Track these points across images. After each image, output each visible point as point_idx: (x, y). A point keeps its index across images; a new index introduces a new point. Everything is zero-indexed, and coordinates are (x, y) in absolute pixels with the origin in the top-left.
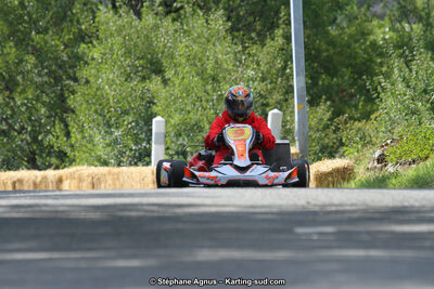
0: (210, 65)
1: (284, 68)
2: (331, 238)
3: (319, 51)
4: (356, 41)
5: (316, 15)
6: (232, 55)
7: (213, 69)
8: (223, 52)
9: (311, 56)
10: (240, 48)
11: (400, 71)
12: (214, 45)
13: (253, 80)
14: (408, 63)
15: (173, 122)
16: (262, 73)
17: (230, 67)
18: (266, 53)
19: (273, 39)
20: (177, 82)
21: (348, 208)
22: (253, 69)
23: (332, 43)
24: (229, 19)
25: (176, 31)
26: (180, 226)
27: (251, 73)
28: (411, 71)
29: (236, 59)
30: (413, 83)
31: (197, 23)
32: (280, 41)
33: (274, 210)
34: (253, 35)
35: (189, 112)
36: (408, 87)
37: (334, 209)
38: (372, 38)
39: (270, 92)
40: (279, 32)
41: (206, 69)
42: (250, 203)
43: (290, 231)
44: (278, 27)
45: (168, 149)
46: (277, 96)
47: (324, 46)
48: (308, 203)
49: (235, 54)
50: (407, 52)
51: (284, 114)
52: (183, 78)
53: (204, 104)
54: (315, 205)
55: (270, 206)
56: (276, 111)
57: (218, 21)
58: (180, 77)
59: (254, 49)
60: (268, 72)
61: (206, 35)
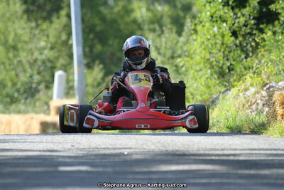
0: (11, 38)
3: (94, 26)
6: (28, 30)
7: (14, 40)
8: (21, 28)
10: (33, 24)
12: (14, 22)
13: (44, 48)
16: (51, 44)
17: (26, 38)
18: (54, 28)
19: (58, 18)
22: (44, 41)
23: (103, 19)
24: (25, 2)
27: (43, 44)
28: (161, 41)
29: (31, 33)
30: (162, 51)
32: (64, 20)
34: (44, 14)
36: (159, 54)
38: (133, 15)
40: (63, 13)
44: (62, 8)
46: (62, 61)
48: (73, 146)
49: (32, 28)
50: (158, 28)
51: (68, 76)
56: (60, 72)
57: (18, 7)
59: (44, 26)
60: (56, 43)
61: (8, 15)
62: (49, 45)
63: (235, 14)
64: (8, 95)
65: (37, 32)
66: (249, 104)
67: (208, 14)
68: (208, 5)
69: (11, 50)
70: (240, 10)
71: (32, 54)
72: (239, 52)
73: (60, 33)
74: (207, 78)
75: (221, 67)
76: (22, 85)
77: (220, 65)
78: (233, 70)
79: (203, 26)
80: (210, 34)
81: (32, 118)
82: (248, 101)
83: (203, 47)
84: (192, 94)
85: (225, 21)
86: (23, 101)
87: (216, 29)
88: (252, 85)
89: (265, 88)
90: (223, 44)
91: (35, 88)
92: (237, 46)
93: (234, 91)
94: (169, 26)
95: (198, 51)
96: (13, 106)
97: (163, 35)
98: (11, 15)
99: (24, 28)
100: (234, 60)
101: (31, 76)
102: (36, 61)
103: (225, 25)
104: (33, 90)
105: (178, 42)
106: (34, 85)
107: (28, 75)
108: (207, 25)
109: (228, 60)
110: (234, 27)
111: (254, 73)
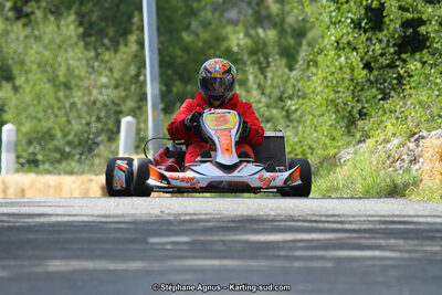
0: (61, 72)
1: (138, 75)
2: (186, 247)
3: (173, 58)
4: (211, 47)
5: (170, 20)
6: (84, 62)
7: (66, 75)
8: (75, 58)
9: (165, 63)
10: (92, 54)
11: (256, 77)
12: (66, 51)
13: (107, 87)
14: (262, 70)
15: (23, 130)
16: (116, 80)
17: (83, 74)
18: (119, 59)
19: (126, 45)
20: (28, 89)
21: (203, 217)
22: (107, 76)
23: (186, 49)
24: (81, 24)
25: (26, 37)
26: (31, 236)
27: (104, 80)
28: (265, 77)
29: (88, 66)
30: (268, 91)
31: (49, 29)
32: (134, 47)
33: (127, 219)
34: (106, 41)
35: (40, 120)
36: (263, 94)
37: (188, 217)
38: (225, 44)
39: (124, 99)
40: (133, 38)
41: (57, 76)
42: (102, 213)
43: (144, 241)
44: (131, 32)
45: (18, 157)
46: (131, 104)
47: (178, 53)
48: (162, 212)
49: (88, 60)
50: (262, 59)
51: (138, 123)
52: (34, 85)
53: (56, 111)
54: (169, 214)
55: (123, 216)
56: (129, 118)
57: (70, 27)
58: (31, 84)
59: (107, 56)
60: (122, 79)
61: (58, 41)
62: (113, 82)
63: (369, 39)
64: (57, 149)
65: (96, 64)
66: (391, 159)
67: (333, 38)
68: (332, 26)
69: (62, 87)
70: (375, 34)
71: (90, 93)
72: (374, 90)
73: (128, 65)
74: (331, 126)
75: (350, 112)
76: (75, 136)
77: (349, 109)
78: (365, 115)
79: (326, 55)
80: (335, 67)
81: (91, 180)
82: (389, 157)
83: (325, 83)
84: (310, 147)
85: (355, 49)
86: (77, 157)
87: (343, 59)
88: (394, 135)
89: (413, 140)
90: (352, 80)
91: (93, 139)
92: (372, 83)
93: (370, 143)
94: (277, 57)
95: (319, 89)
96: (64, 164)
97: (269, 69)
98: (63, 42)
99: (80, 59)
100: (367, 102)
101: (88, 124)
102: (95, 103)
103: (355, 53)
104: (90, 142)
105: (289, 78)
106: (92, 136)
107: (84, 122)
108: (332, 53)
109: (358, 101)
110: (367, 57)
111: (397, 118)
